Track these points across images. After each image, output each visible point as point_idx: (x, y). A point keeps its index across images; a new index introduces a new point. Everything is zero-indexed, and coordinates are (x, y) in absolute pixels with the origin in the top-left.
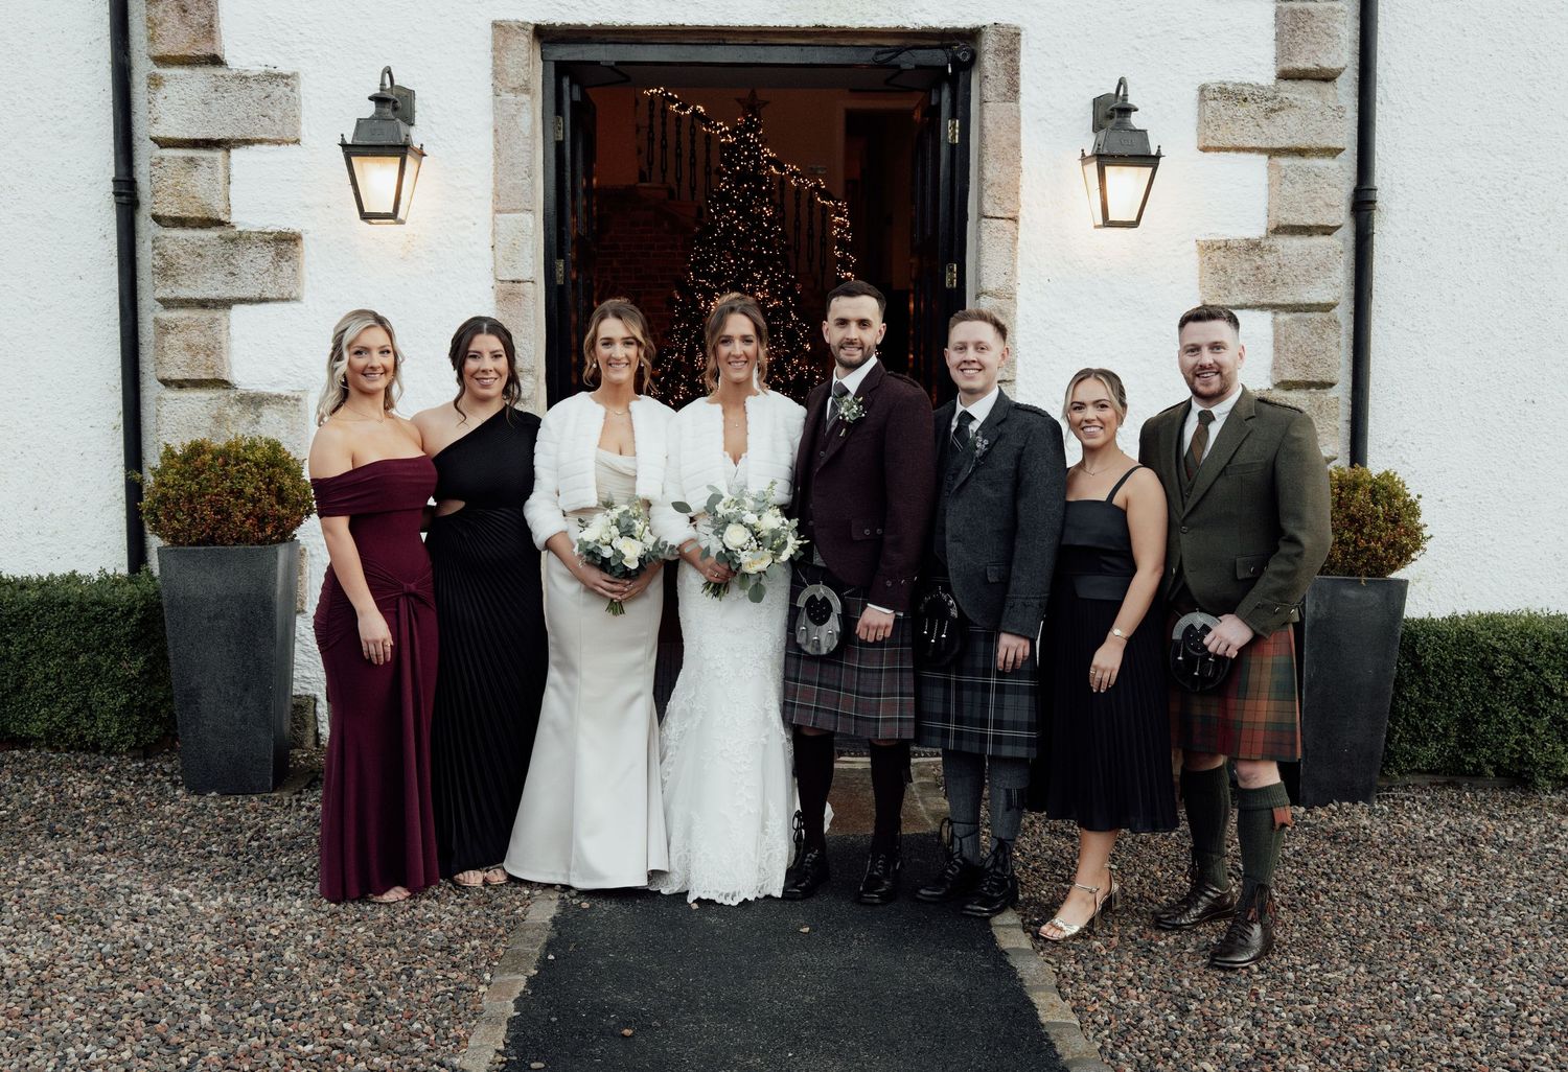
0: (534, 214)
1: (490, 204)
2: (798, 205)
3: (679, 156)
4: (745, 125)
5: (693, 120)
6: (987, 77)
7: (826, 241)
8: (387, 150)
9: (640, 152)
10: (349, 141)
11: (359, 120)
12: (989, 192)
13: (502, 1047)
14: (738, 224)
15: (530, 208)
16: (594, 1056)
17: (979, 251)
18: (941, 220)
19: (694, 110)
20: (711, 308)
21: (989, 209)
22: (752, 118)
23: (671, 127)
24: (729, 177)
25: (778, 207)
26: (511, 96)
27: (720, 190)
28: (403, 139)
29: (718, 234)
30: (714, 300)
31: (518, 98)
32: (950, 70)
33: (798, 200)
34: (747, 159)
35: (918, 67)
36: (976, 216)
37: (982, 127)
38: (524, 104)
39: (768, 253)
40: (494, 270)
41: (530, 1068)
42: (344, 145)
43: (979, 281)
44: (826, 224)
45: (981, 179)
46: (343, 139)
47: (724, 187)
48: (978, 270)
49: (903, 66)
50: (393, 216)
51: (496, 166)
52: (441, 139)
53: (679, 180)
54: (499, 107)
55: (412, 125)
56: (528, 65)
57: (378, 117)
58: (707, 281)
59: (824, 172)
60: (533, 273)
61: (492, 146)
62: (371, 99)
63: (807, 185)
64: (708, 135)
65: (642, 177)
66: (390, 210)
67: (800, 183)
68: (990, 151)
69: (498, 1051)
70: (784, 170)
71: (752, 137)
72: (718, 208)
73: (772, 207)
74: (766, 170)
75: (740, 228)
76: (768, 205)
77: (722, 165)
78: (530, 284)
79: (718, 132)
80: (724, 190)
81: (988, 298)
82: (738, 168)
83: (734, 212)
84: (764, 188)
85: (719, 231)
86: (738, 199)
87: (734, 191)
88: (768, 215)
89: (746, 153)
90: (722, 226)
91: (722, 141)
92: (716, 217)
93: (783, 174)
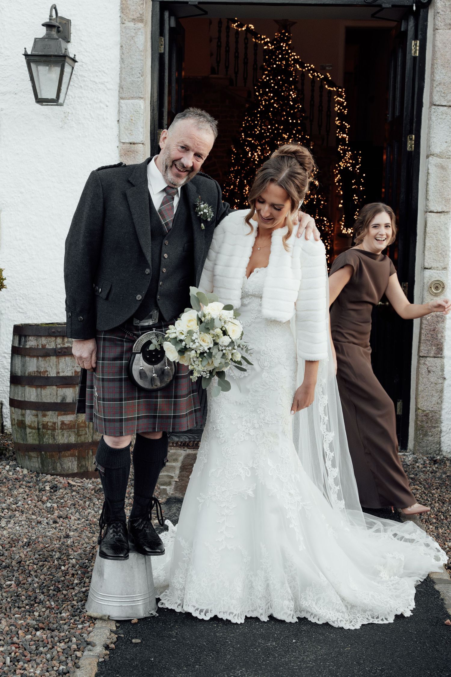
0: (145, 100)
1: (117, 93)
2: (313, 91)
3: (237, 57)
4: (280, 38)
5: (246, 34)
6: (438, 13)
7: (331, 114)
8: (53, 59)
9: (212, 55)
10: (29, 52)
11: (36, 39)
12: (438, 89)
13: (115, 628)
14: (274, 103)
15: (142, 96)
16: (171, 636)
17: (429, 127)
18: (405, 105)
19: (248, 28)
20: (255, 157)
21: (437, 99)
22: (284, 34)
23: (232, 39)
24: (269, 72)
25: (300, 92)
26: (131, 24)
27: (263, 80)
28: (63, 51)
29: (261, 109)
30: (257, 152)
31: (136, 26)
32: (414, 8)
33: (313, 86)
34: (281, 60)
35: (393, 6)
36: (429, 104)
37: (434, 46)
38: (140, 29)
39: (293, 121)
40: (119, 136)
41: (131, 642)
42: (26, 55)
43: (429, 146)
44: (331, 103)
45: (432, 80)
46: (26, 51)
47: (265, 78)
48: (428, 140)
49: (384, 6)
50: (55, 101)
51: (121, 68)
52: (87, 52)
53: (236, 73)
54: (124, 31)
55: (69, 42)
56: (143, 4)
57: (48, 37)
58: (253, 139)
59: (331, 68)
60: (143, 138)
61: (119, 56)
62: (43, 25)
63: (319, 77)
64: (256, 44)
65: (213, 71)
66: (54, 97)
67: (314, 76)
68: (439, 61)
69: (111, 631)
70: (304, 67)
71: (284, 45)
72: (261, 92)
73: (296, 92)
74: (293, 67)
75: (275, 105)
76: (294, 90)
77: (264, 64)
78: (141, 145)
79: (263, 42)
80: (265, 80)
81: (435, 158)
82: (275, 66)
83: (272, 95)
84: (291, 79)
85: (262, 107)
86: (274, 86)
87: (272, 81)
88: (293, 97)
89: (280, 56)
90: (264, 104)
91: (265, 47)
92: (260, 98)
93: (304, 70)
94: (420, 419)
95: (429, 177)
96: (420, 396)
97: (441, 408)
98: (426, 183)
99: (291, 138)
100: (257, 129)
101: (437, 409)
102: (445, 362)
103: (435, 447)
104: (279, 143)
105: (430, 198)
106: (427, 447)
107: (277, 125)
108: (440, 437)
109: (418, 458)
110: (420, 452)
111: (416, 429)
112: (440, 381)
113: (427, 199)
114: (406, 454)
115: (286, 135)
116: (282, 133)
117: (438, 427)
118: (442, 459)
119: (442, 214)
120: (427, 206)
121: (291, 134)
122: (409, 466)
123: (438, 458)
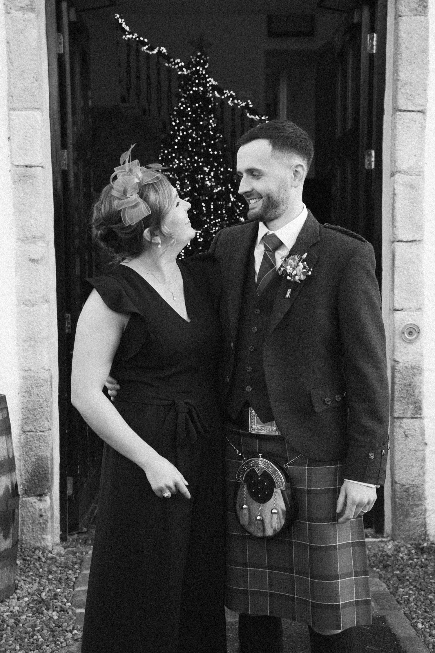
0: (43, 113)
1: (5, 103)
2: (233, 119)
3: (149, 84)
4: (196, 61)
5: (158, 58)
9: (121, 81)
12: (403, 90)
14: (192, 133)
15: (38, 107)
17: (394, 138)
18: (361, 115)
19: (159, 52)
21: (402, 103)
22: (200, 57)
23: (143, 63)
24: (185, 98)
25: (220, 121)
27: (179, 108)
29: (178, 140)
33: (233, 115)
36: (391, 110)
37: (397, 38)
38: (30, 20)
39: (214, 153)
40: (11, 157)
43: (393, 161)
45: (396, 80)
47: (181, 106)
48: (393, 154)
51: (10, 71)
53: (149, 102)
54: (10, 22)
58: (171, 174)
60: (43, 159)
61: (5, 56)
63: (240, 105)
64: (169, 69)
65: (123, 100)
67: (234, 103)
70: (224, 94)
71: (201, 69)
72: (178, 121)
73: (216, 120)
74: (211, 93)
75: (194, 135)
76: (213, 119)
77: (180, 90)
78: (40, 168)
79: (177, 66)
80: (182, 108)
81: (402, 175)
82: (191, 92)
83: (190, 124)
84: (210, 106)
85: (179, 138)
86: (192, 114)
87: (189, 109)
88: (213, 126)
89: (197, 81)
90: (181, 134)
91: (180, 73)
92: (176, 128)
93: (223, 97)
94: (399, 496)
95: (396, 199)
96: (397, 467)
97: (424, 481)
98: (391, 207)
99: (213, 171)
100: (175, 162)
101: (420, 482)
102: (425, 423)
103: (419, 531)
104: (199, 176)
105: (398, 224)
106: (409, 530)
107: (196, 158)
108: (425, 518)
109: (399, 546)
110: (401, 538)
111: (394, 508)
112: (421, 448)
113: (394, 226)
114: (384, 540)
115: (208, 168)
116: (203, 166)
117: (421, 505)
118: (430, 546)
119: (414, 243)
120: (394, 233)
121: (212, 166)
122: (390, 557)
123: (425, 545)
